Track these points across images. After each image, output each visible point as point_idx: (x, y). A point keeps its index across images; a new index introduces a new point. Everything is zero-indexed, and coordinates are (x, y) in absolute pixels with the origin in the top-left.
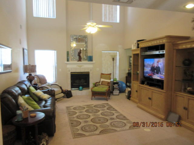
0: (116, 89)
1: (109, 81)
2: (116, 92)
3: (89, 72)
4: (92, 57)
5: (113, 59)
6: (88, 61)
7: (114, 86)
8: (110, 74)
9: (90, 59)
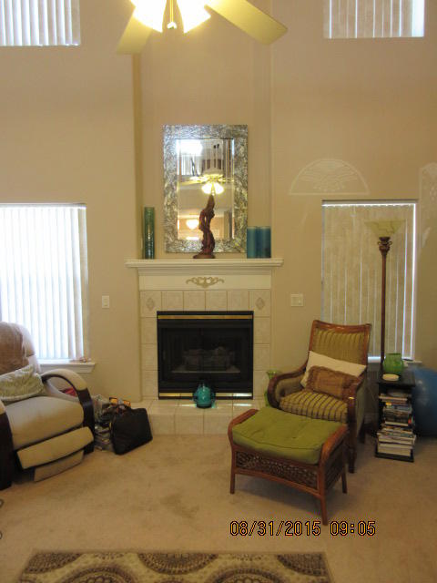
0: (396, 419)
1: (355, 370)
2: (395, 440)
3: (251, 313)
4: (269, 232)
5: (385, 245)
6: (248, 257)
7: (382, 404)
8: (365, 329)
9: (260, 244)
